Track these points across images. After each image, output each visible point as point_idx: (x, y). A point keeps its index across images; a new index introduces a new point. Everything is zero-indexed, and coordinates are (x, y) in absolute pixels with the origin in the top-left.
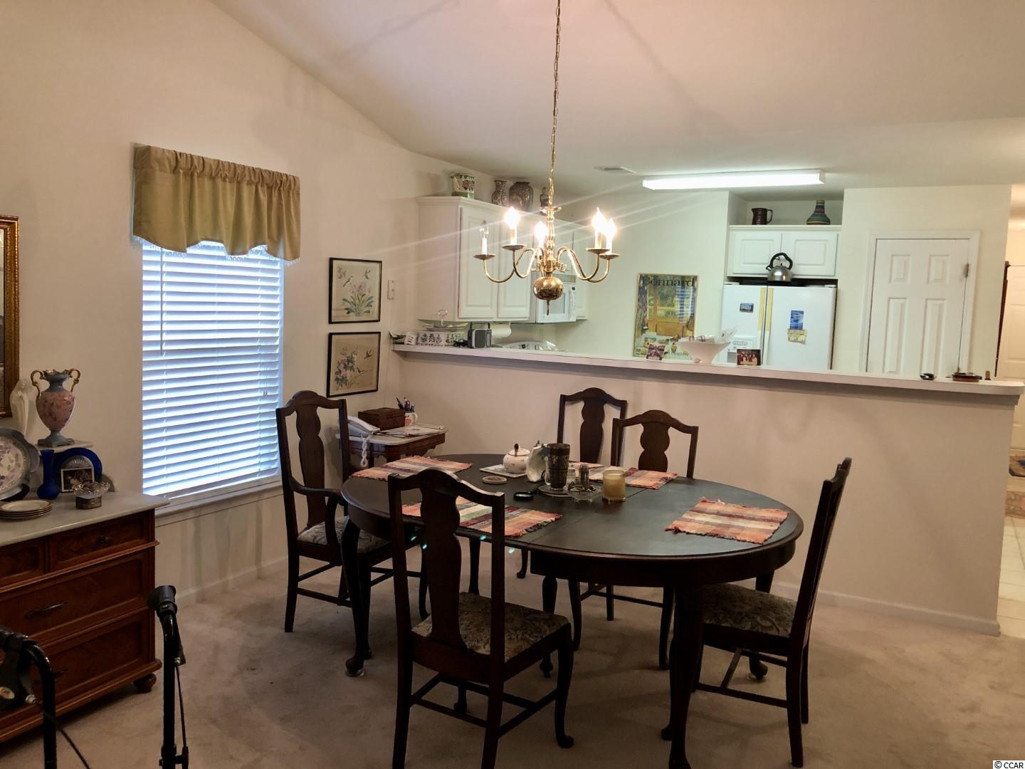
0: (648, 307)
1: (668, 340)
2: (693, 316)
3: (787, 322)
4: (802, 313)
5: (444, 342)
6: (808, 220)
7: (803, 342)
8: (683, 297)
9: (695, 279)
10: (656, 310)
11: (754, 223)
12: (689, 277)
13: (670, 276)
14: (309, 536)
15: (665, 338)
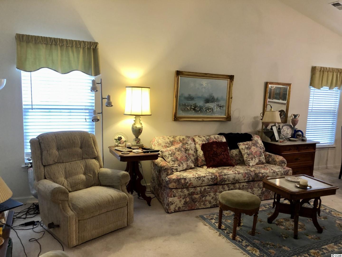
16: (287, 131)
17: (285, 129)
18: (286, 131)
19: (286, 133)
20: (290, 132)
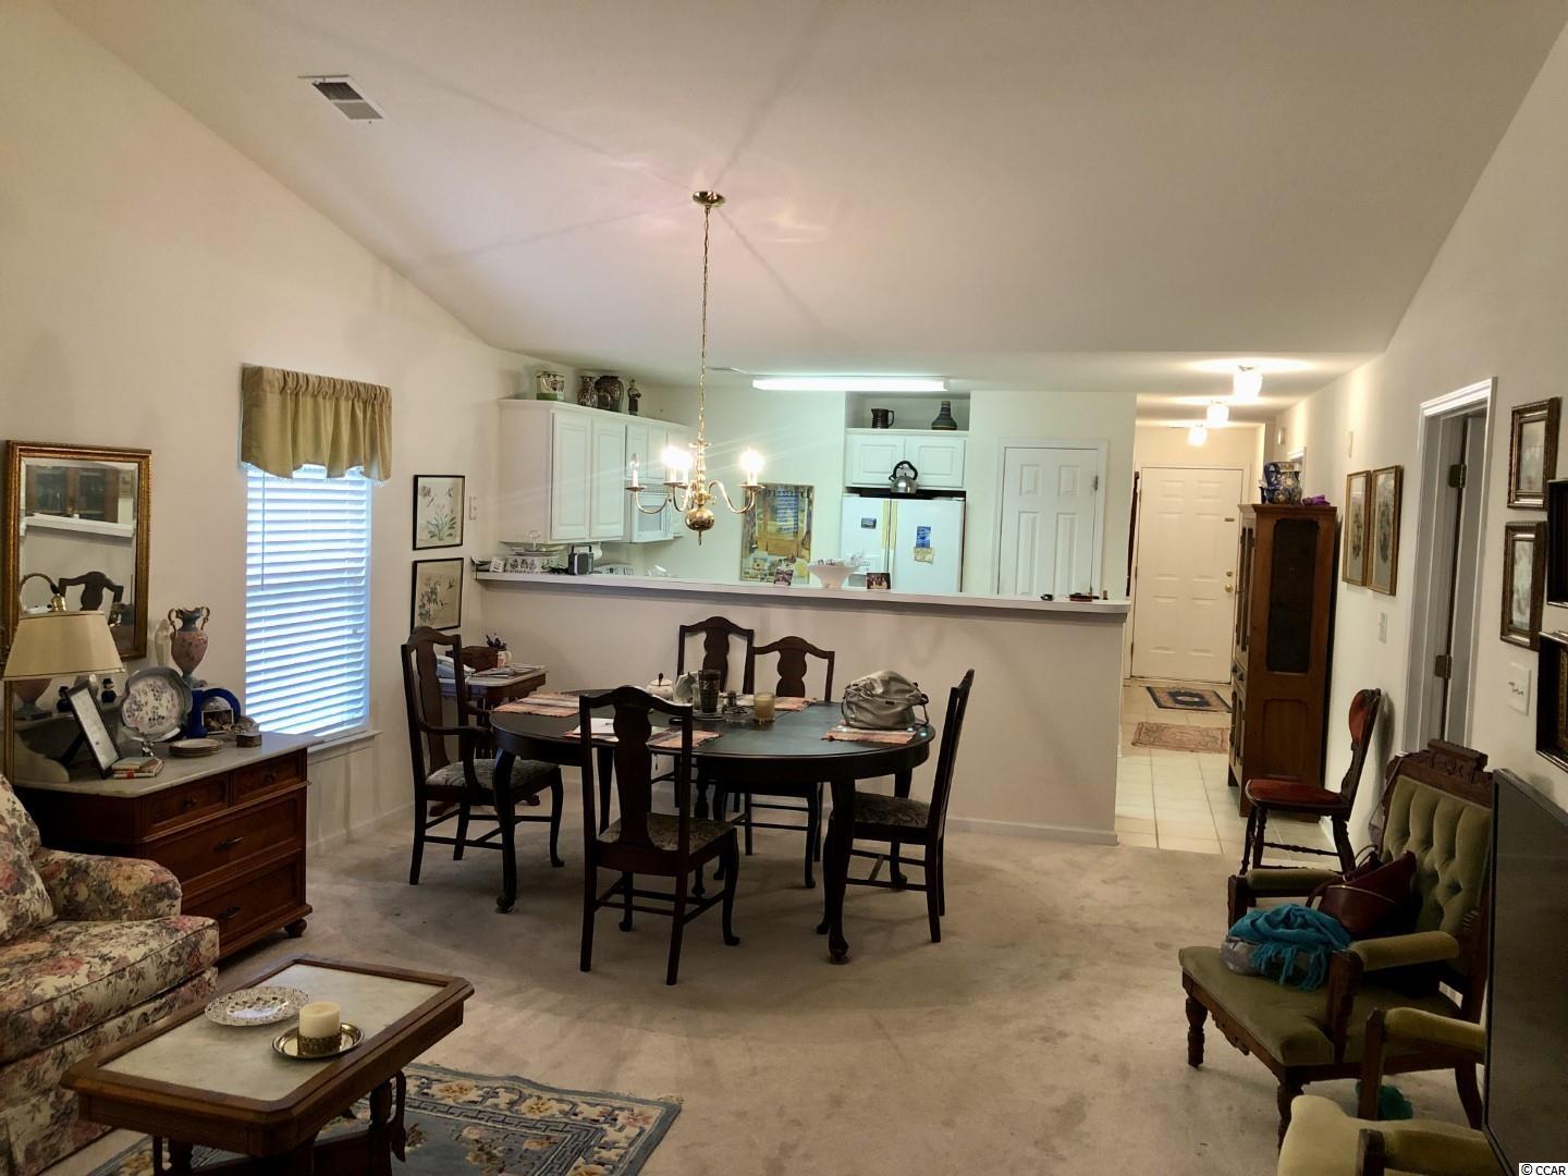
0: (757, 522)
1: (781, 561)
2: (809, 532)
3: (914, 540)
4: (929, 529)
5: (539, 569)
6: (933, 424)
7: (930, 562)
8: (797, 510)
9: (810, 489)
10: (765, 525)
11: (874, 426)
12: (803, 487)
13: (782, 485)
14: (440, 779)
15: (777, 558)
16: (157, 704)
17: (146, 694)
18: (148, 708)
19: (151, 715)
20: (174, 705)
